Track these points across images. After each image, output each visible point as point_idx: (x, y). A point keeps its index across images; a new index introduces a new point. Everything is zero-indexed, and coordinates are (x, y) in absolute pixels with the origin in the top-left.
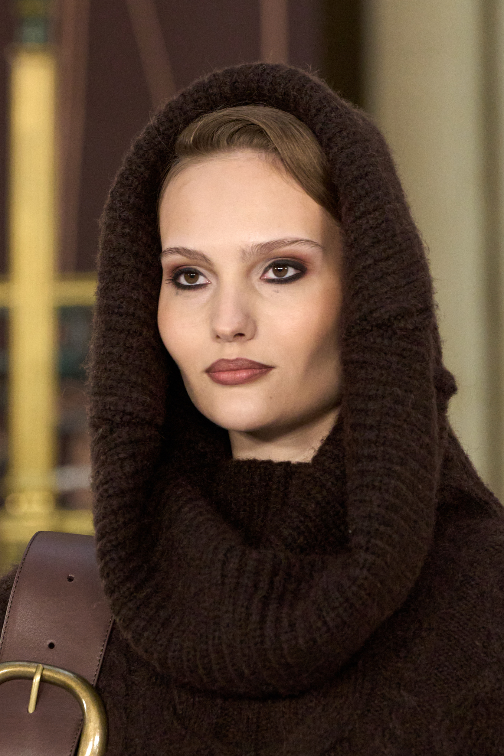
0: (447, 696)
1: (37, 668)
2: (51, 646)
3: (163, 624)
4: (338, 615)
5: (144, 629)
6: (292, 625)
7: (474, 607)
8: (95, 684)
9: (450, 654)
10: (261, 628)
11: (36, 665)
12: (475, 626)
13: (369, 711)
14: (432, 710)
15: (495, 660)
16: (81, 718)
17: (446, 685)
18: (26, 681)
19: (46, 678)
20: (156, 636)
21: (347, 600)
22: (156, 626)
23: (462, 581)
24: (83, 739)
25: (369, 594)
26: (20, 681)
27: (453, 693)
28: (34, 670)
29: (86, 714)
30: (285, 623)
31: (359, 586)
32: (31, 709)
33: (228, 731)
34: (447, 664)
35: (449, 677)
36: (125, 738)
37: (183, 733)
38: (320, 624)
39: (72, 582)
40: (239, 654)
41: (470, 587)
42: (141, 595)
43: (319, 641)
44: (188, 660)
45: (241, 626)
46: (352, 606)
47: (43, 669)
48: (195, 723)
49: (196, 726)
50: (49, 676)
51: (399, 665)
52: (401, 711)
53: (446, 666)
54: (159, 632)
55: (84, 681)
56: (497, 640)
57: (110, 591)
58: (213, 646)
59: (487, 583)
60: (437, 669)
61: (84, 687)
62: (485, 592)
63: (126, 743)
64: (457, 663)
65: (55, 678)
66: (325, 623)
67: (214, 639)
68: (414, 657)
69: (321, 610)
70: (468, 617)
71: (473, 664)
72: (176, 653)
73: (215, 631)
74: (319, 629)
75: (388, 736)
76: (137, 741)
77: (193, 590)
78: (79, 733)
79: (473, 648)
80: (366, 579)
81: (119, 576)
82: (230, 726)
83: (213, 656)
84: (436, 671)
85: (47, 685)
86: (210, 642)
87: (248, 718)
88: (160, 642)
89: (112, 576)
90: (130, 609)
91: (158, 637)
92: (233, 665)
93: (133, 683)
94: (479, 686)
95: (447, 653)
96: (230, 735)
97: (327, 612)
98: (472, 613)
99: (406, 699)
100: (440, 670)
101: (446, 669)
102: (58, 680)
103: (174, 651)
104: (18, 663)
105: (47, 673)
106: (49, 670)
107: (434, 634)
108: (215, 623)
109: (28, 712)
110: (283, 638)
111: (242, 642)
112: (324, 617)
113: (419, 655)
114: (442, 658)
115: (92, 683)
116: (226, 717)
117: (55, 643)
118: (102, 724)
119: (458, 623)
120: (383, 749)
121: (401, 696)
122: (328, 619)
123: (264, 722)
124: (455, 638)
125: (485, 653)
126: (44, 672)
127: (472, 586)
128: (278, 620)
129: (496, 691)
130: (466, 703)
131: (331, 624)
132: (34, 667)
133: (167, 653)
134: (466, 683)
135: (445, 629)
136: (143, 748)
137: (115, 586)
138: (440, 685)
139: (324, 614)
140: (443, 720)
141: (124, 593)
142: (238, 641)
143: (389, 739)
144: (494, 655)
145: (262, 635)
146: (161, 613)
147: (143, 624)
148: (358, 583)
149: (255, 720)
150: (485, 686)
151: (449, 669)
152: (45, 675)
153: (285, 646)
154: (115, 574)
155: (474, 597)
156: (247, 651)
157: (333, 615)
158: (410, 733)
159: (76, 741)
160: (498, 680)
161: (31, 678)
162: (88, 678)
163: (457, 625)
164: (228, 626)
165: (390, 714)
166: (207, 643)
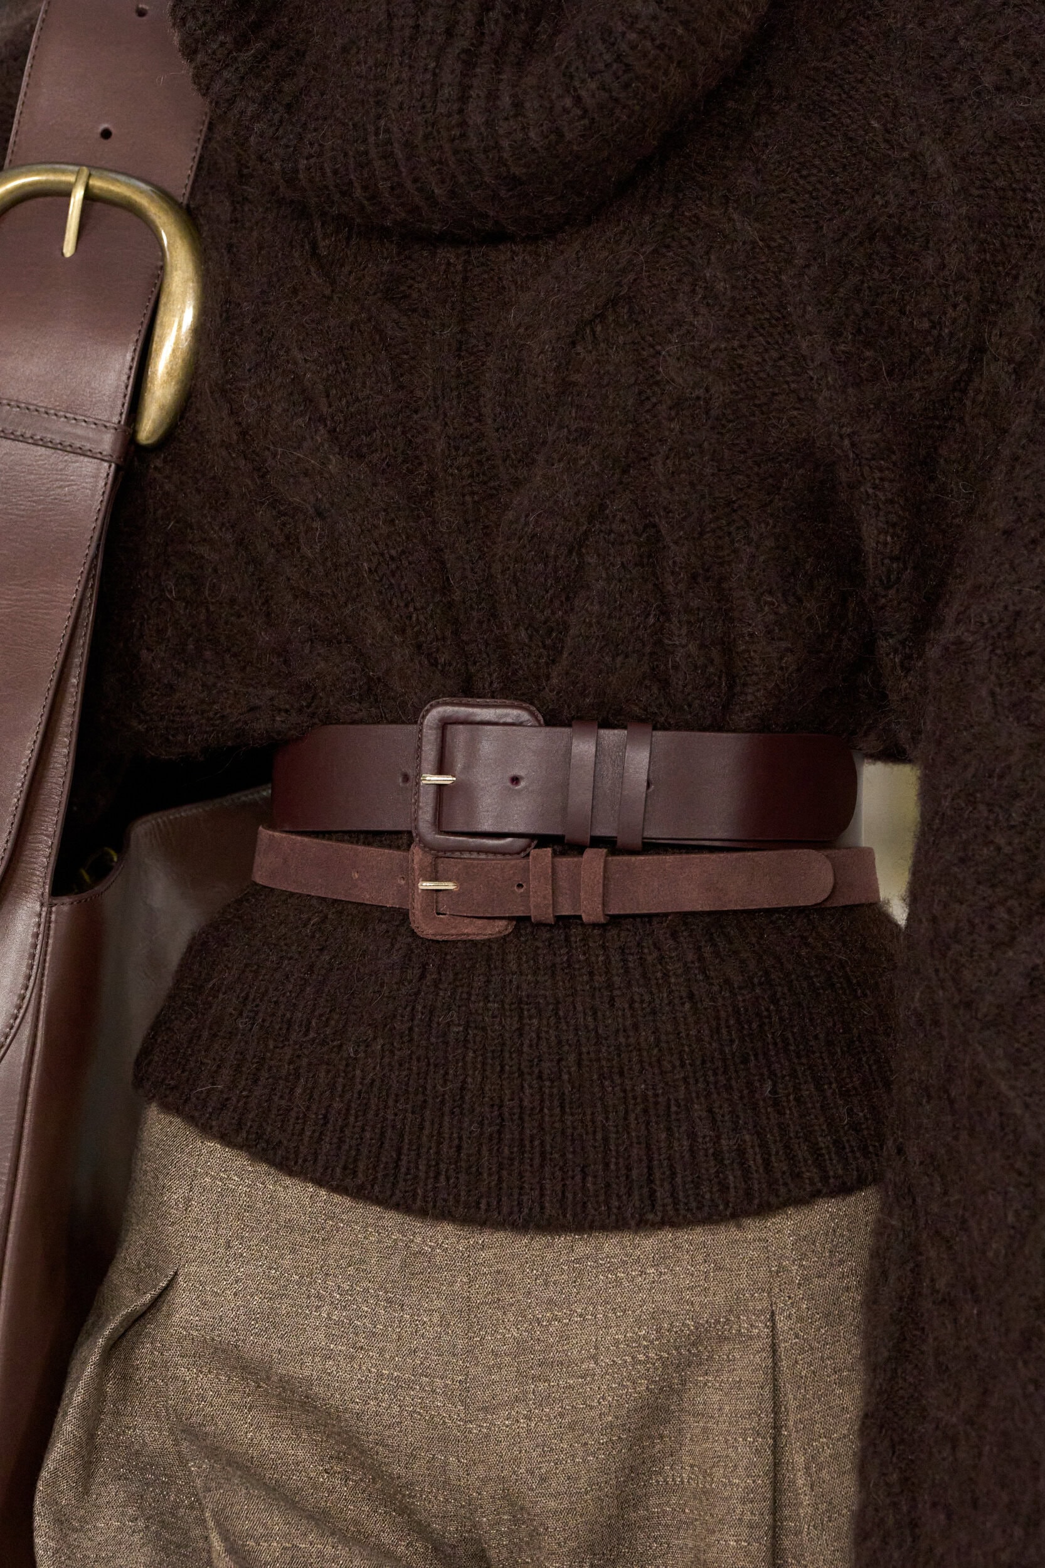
0: (816, 222)
1: (78, 173)
2: (106, 134)
3: (289, 106)
4: (603, 87)
5: (256, 118)
6: (518, 105)
7: (871, 57)
8: (185, 202)
9: (823, 143)
10: (461, 111)
11: (76, 168)
12: (872, 92)
13: (668, 247)
14: (787, 248)
15: (906, 154)
16: (160, 263)
17: (814, 202)
18: (60, 200)
19: (96, 191)
20: (277, 130)
21: (619, 58)
22: (275, 112)
23: (850, 10)
24: (163, 300)
25: (661, 47)
26: (49, 199)
27: (828, 216)
28: (71, 178)
29: (168, 254)
30: (506, 100)
31: (642, 32)
32: (69, 249)
33: (410, 287)
34: (817, 162)
35: (819, 186)
36: (226, 302)
37: (328, 292)
38: (568, 102)
39: (144, 18)
40: (423, 160)
41: (865, 21)
42: (246, 55)
43: (569, 136)
44: (335, 172)
45: (424, 107)
46: (628, 68)
47: (90, 175)
48: (350, 273)
49: (351, 278)
50: (101, 189)
51: (729, 163)
52: (728, 247)
53: (816, 167)
54: (281, 121)
55: (165, 196)
56: (911, 118)
57: (190, 51)
58: (377, 145)
59: (896, 12)
60: (798, 171)
61: (165, 206)
62: (891, 29)
63: (227, 311)
64: (835, 160)
65: (111, 191)
66: (578, 100)
67: (377, 134)
68: (755, 150)
69: (571, 77)
70: (860, 77)
71: (865, 163)
72: (312, 160)
73: (379, 117)
74: (566, 111)
75: (700, 292)
76: (246, 306)
77: (339, 42)
78: (156, 291)
79: (866, 134)
80: (655, 18)
81: (204, 24)
82: (413, 279)
83: (377, 164)
84: (796, 175)
85: (98, 206)
86: (372, 139)
87: (449, 264)
88: (284, 141)
89: (190, 23)
90: (227, 82)
91: (281, 131)
92: (415, 180)
93: (246, 199)
94: (877, 202)
95: (817, 142)
96: (415, 295)
97: (583, 81)
98: (866, 69)
99: (738, 225)
100: (804, 173)
101: (815, 171)
102: (118, 194)
103: (311, 156)
104: (44, 166)
105: (97, 183)
106: (101, 178)
107: (794, 105)
108: (377, 103)
109: (63, 254)
110: (502, 128)
111: (426, 137)
112: (575, 90)
113: (766, 145)
114: (809, 152)
115: (180, 200)
116: (408, 262)
117: (112, 130)
118: (197, 272)
119: (841, 86)
120: (690, 318)
121: (730, 219)
122: (583, 93)
123: (477, 271)
124: (834, 115)
125: (887, 141)
126: (91, 182)
127: (868, 18)
128: (493, 96)
129: (909, 214)
130: (852, 235)
131: (589, 102)
132: (72, 172)
133: (296, 161)
134: (852, 197)
135: (816, 98)
136: (255, 321)
137: (197, 41)
138: (803, 201)
139: (577, 84)
140: (808, 266)
141: (214, 53)
142: (421, 134)
143: (704, 298)
144: (906, 145)
145: (463, 124)
146: (287, 87)
147: (252, 108)
148: (640, 26)
149: (460, 267)
150: (886, 204)
151: (820, 171)
152: (93, 186)
153: (505, 143)
154: (195, 17)
155: (872, 38)
156: (436, 155)
157: (593, 86)
158: (745, 288)
159: (151, 305)
160: (912, 192)
161: (65, 194)
162: (171, 190)
163: (837, 90)
164: (401, 108)
165: (707, 253)
166: (365, 141)
